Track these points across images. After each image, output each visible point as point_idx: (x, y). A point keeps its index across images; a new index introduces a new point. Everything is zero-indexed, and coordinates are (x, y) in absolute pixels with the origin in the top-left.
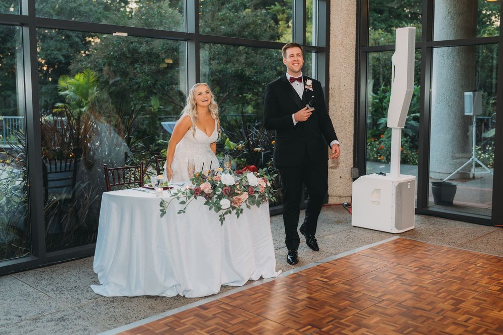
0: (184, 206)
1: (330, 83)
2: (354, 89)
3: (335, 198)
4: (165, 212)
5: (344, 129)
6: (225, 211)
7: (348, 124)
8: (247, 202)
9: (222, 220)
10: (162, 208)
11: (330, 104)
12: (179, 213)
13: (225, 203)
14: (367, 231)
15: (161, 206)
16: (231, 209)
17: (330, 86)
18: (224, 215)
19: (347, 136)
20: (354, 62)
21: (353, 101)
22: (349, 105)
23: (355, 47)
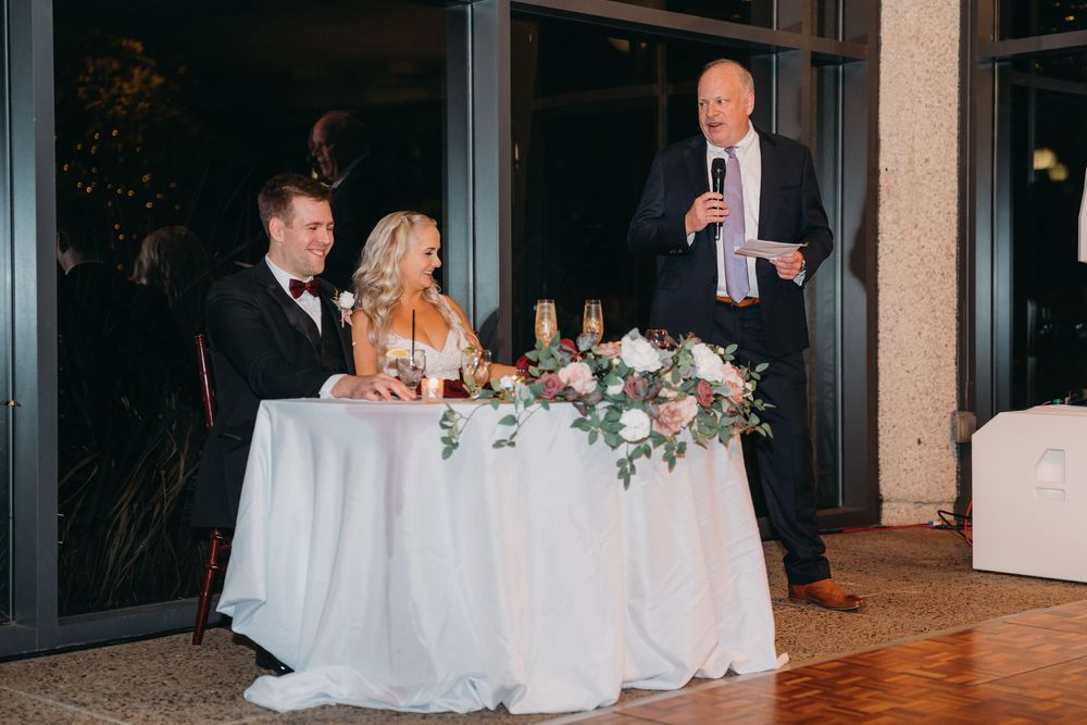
0: (514, 428)
1: (881, 154)
2: (955, 170)
3: (903, 506)
4: (457, 444)
5: (928, 291)
6: (632, 447)
7: (938, 277)
8: (695, 427)
9: (626, 473)
10: (445, 433)
11: (881, 216)
12: (498, 445)
13: (636, 423)
14: (1026, 581)
15: (444, 427)
16: (650, 443)
17: (882, 165)
18: (630, 459)
19: (938, 314)
20: (954, 90)
21: (954, 208)
22: (942, 220)
23: (957, 45)
